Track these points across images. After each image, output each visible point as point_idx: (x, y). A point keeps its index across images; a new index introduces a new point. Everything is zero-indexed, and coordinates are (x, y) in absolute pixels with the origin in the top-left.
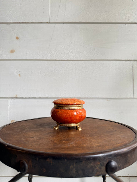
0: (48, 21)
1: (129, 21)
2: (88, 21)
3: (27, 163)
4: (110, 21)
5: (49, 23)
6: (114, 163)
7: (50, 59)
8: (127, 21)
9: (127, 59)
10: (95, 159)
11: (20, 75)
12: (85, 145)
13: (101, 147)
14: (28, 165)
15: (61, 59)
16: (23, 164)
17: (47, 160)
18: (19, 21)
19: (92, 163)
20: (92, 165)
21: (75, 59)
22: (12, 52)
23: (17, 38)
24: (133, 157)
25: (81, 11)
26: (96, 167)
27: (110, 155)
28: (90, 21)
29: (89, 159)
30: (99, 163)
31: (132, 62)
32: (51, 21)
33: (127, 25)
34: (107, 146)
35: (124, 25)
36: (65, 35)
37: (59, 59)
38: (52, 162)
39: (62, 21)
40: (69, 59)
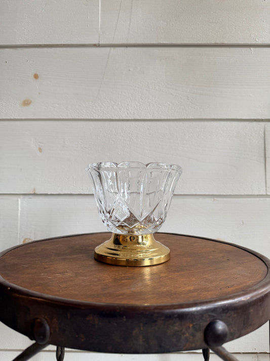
0: (96, 42)
3: (48, 322)
4: (219, 42)
5: (99, 46)
6: (220, 326)
7: (100, 118)
8: (253, 42)
9: (253, 118)
10: (182, 316)
11: (40, 150)
12: (165, 290)
13: (196, 293)
14: (50, 328)
16: (41, 325)
17: (87, 319)
18: (40, 43)
19: (177, 324)
20: (176, 328)
21: (150, 118)
22: (26, 103)
23: (36, 77)
24: (261, 313)
25: (162, 22)
26: (184, 334)
27: (214, 310)
28: (179, 42)
29: (170, 317)
30: (191, 325)
32: (102, 42)
33: (252, 49)
34: (209, 291)
35: (248, 49)
36: (130, 70)
37: (118, 118)
38: (96, 323)
39: (125, 42)
40: (138, 118)
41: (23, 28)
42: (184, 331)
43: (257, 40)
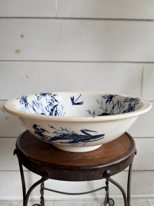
0: (55, 16)
1: (143, 17)
2: (98, 17)
3: (49, 172)
4: (123, 17)
5: (56, 18)
6: (109, 172)
7: (58, 60)
8: (142, 18)
10: (96, 170)
11: (27, 77)
12: (90, 158)
13: (101, 160)
14: (50, 174)
15: (69, 60)
16: (46, 173)
17: (63, 171)
18: (23, 16)
19: (94, 172)
20: (93, 173)
21: (84, 61)
22: (18, 51)
23: (22, 36)
25: (92, 4)
26: (96, 175)
27: (107, 167)
28: (101, 17)
29: (91, 170)
30: (98, 172)
31: (142, 64)
32: (58, 16)
33: (141, 22)
34: (106, 158)
35: (138, 22)
36: (74, 33)
37: (67, 60)
38: (66, 172)
39: (71, 16)
40: (78, 60)
41: (13, 7)
42: (96, 174)
43: (144, 17)
